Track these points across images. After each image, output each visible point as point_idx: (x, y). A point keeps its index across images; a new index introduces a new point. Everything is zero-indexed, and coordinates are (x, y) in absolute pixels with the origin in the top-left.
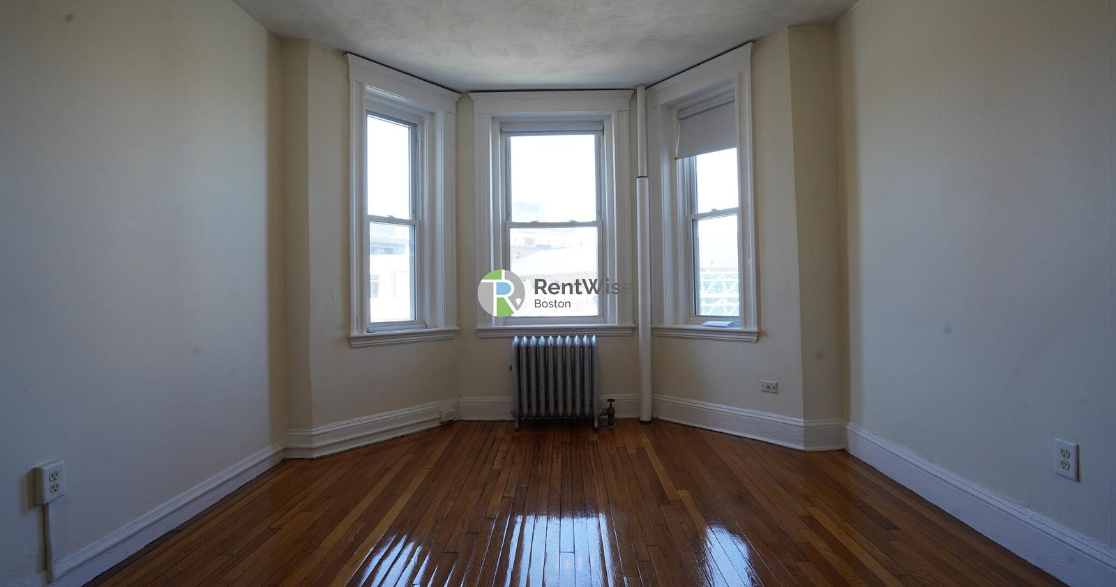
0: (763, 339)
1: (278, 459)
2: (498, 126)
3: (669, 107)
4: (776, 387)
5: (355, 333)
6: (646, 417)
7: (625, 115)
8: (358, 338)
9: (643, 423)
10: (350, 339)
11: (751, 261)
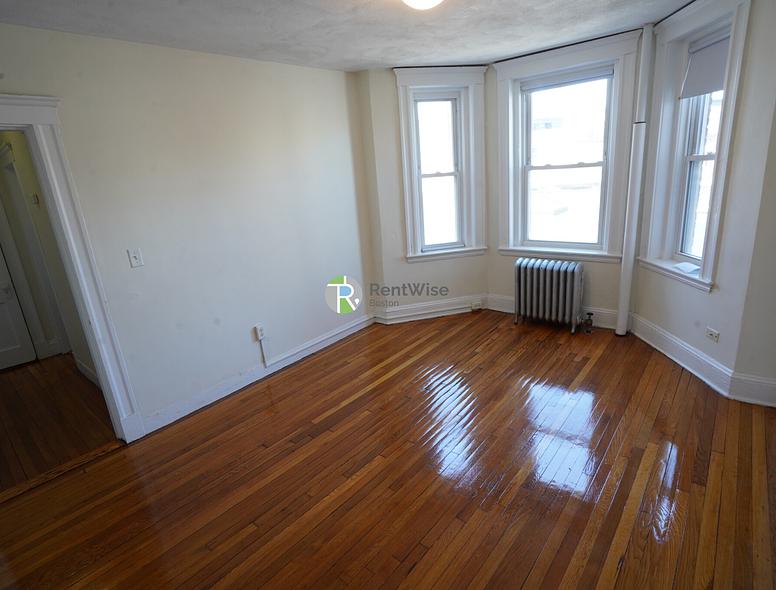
0: (715, 290)
1: (370, 323)
2: (518, 85)
3: (681, 41)
4: (717, 336)
5: (410, 255)
6: (620, 331)
7: (632, 57)
8: (411, 258)
9: (617, 335)
10: (407, 259)
11: (717, 216)
